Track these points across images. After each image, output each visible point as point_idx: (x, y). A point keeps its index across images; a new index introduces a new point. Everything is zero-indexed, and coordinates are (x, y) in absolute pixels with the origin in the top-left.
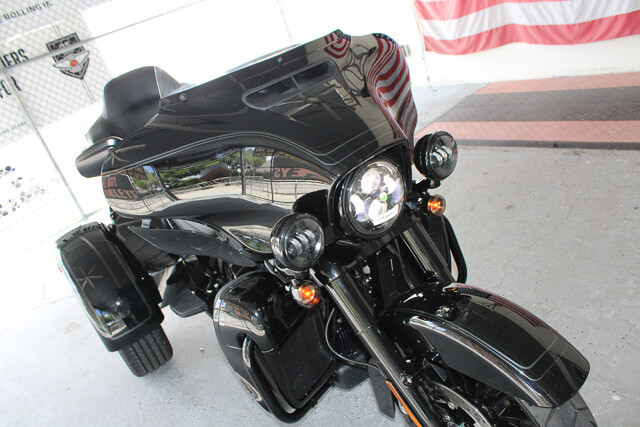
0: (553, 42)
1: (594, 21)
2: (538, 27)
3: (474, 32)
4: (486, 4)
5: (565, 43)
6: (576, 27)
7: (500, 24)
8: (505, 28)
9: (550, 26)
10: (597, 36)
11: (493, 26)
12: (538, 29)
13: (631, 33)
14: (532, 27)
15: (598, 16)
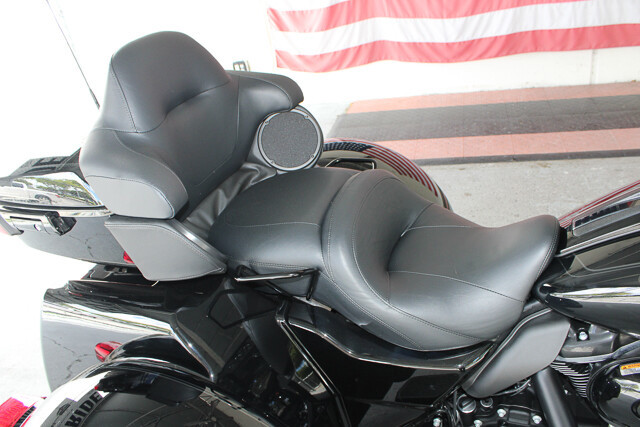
0: (430, 60)
1: (473, 41)
2: (414, 44)
3: (341, 47)
4: (357, 17)
5: (442, 62)
6: (456, 46)
7: (369, 39)
8: (374, 44)
9: (428, 44)
10: (475, 56)
11: (363, 42)
12: (415, 46)
13: (508, 54)
14: (408, 44)
15: (478, 36)
